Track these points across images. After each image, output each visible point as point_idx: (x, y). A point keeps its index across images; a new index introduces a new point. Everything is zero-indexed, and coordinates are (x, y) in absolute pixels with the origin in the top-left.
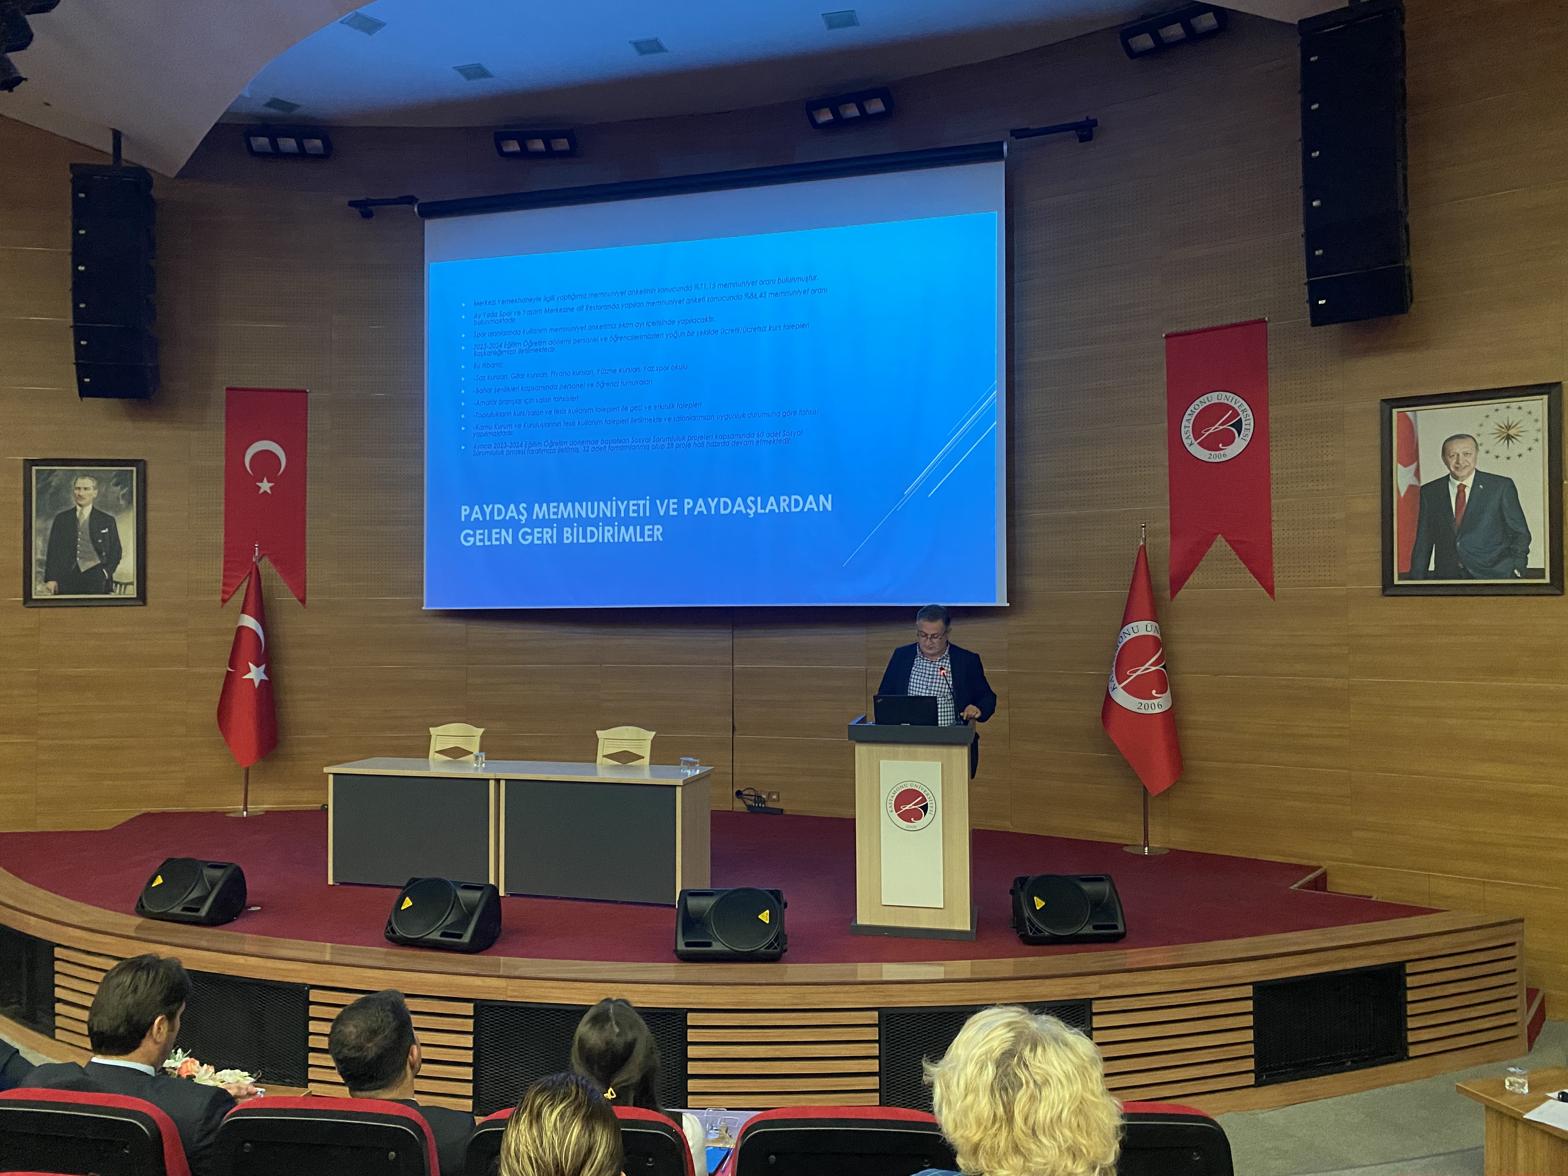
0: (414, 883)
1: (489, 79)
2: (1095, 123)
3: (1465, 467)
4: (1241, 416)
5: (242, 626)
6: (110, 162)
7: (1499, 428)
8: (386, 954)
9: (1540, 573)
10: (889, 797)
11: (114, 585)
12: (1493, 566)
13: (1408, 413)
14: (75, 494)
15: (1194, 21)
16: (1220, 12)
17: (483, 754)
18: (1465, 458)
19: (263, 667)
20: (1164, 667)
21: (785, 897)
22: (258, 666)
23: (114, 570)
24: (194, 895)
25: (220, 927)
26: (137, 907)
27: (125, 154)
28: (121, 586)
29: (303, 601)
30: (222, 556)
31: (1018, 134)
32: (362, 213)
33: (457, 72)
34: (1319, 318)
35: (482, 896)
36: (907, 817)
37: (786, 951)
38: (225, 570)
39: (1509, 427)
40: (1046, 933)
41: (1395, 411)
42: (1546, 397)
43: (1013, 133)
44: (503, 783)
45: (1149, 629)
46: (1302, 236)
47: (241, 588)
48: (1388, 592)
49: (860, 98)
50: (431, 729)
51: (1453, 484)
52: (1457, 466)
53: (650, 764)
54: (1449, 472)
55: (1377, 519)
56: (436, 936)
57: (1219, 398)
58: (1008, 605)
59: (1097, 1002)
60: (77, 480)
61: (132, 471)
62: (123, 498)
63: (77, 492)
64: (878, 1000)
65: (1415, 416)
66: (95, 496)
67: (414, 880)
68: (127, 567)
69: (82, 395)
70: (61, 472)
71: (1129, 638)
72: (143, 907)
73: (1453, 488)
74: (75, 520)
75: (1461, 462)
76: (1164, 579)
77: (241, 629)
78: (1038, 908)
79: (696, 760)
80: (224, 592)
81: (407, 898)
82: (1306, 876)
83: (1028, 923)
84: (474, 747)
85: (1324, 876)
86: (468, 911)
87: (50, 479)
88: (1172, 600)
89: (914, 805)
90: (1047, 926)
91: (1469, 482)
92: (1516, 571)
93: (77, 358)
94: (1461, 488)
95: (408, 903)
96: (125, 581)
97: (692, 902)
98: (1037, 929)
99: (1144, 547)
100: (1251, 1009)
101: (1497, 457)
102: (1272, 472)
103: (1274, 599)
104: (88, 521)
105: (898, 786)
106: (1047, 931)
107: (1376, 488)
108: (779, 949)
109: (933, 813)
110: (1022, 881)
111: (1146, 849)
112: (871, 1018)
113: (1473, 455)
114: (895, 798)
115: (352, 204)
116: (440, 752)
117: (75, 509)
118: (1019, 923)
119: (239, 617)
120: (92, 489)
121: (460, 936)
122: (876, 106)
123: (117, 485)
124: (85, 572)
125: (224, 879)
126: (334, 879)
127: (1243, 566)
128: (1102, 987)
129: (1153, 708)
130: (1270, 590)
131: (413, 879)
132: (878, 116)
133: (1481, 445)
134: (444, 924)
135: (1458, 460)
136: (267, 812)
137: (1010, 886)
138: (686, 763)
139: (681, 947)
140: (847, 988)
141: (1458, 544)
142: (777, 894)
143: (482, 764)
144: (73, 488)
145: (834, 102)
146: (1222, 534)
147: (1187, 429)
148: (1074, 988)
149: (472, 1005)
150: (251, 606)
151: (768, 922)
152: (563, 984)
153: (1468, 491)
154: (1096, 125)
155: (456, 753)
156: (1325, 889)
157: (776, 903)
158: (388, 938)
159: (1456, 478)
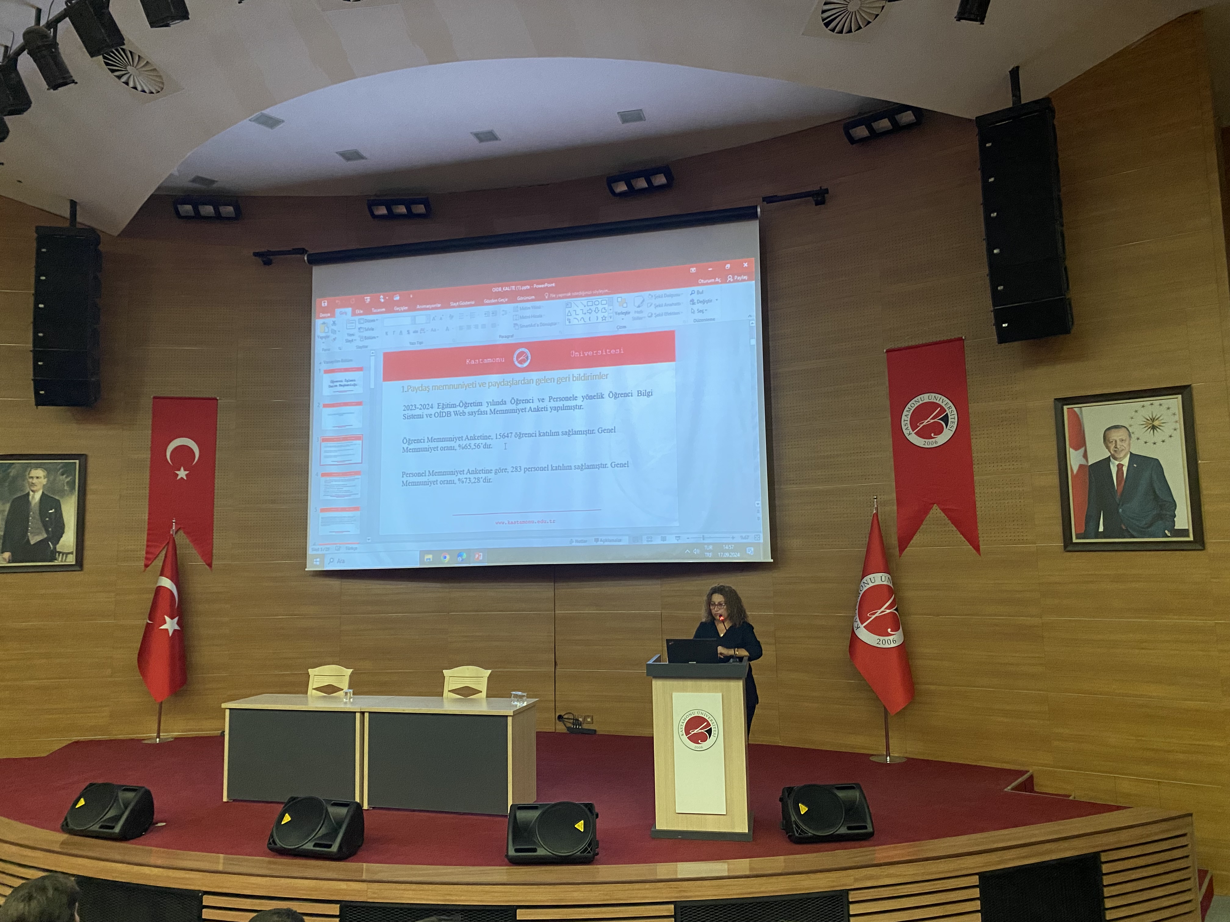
0: (293, 800)
1: (363, 161)
2: (826, 191)
3: (1123, 450)
4: (948, 411)
5: (160, 586)
6: (67, 224)
7: (1146, 420)
8: (269, 862)
9: (1184, 532)
10: (681, 723)
11: (57, 554)
12: (1148, 528)
13: (1076, 409)
14: (28, 482)
15: (898, 117)
16: (917, 111)
17: (351, 691)
18: (1121, 444)
19: (176, 619)
20: (896, 610)
21: (597, 809)
22: (172, 618)
23: (58, 543)
24: (110, 815)
25: (132, 841)
26: (63, 826)
27: (79, 219)
28: (63, 555)
29: (210, 565)
30: (146, 529)
31: (769, 200)
32: (263, 261)
33: (338, 156)
34: (1003, 337)
35: (348, 812)
36: (695, 739)
37: (597, 854)
38: (148, 541)
39: (1153, 420)
40: (810, 834)
41: (1065, 407)
42: (1180, 396)
43: (765, 199)
44: (367, 715)
45: (883, 579)
46: (987, 275)
47: (160, 555)
48: (1069, 548)
49: (648, 174)
50: (309, 670)
51: (1113, 463)
52: (1115, 449)
53: (487, 697)
54: (1110, 454)
55: (1057, 493)
56: (309, 846)
57: (930, 398)
58: (772, 561)
59: (852, 892)
60: (31, 470)
61: (75, 463)
62: (67, 485)
63: (30, 480)
64: (673, 895)
65: (1081, 411)
66: (45, 483)
67: (293, 799)
68: (68, 540)
69: (37, 404)
70: (18, 465)
71: (868, 586)
72: (67, 824)
73: (1114, 466)
74: (28, 502)
75: (1118, 447)
76: (893, 540)
77: (159, 589)
78: (802, 813)
79: (524, 694)
80: (147, 558)
81: (287, 814)
82: (1017, 779)
83: (794, 826)
84: (344, 684)
85: (1031, 777)
86: (337, 824)
87: (9, 470)
88: (900, 556)
89: (700, 729)
90: (810, 828)
91: (1126, 462)
92: (1166, 532)
93: (35, 375)
94: (1120, 467)
95: (287, 818)
96: (67, 552)
97: (521, 815)
98: (802, 831)
99: (877, 514)
100: (978, 896)
101: (1146, 443)
102: (973, 455)
103: (980, 555)
104: (38, 505)
105: (687, 714)
106: (811, 832)
107: (1055, 467)
108: (592, 853)
109: (716, 736)
110: (790, 790)
111: (888, 758)
112: (669, 910)
113: (1127, 442)
114: (685, 724)
115: (256, 254)
116: (316, 689)
117: (28, 494)
118: (787, 825)
119: (158, 579)
120: (43, 477)
121: (330, 846)
122: (660, 180)
123: (63, 475)
124: (34, 544)
125: (135, 800)
126: (228, 796)
127: (955, 529)
128: (856, 880)
129: (889, 643)
130: (977, 548)
131: (292, 797)
132: (661, 187)
133: (1133, 433)
134: (316, 837)
135: (1116, 445)
136: (176, 739)
137: (780, 794)
138: (516, 696)
139: (512, 852)
140: (647, 885)
141: (1120, 510)
142: (590, 807)
143: (350, 699)
144: (27, 477)
145: (628, 177)
146: (938, 504)
147: (906, 422)
148: (833, 881)
149: (338, 906)
150: (168, 570)
151: (582, 831)
152: (414, 886)
153: (1125, 469)
154: (828, 193)
155: (330, 690)
156: (1032, 790)
157: (588, 813)
158: (271, 849)
159: (1115, 459)
